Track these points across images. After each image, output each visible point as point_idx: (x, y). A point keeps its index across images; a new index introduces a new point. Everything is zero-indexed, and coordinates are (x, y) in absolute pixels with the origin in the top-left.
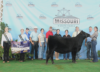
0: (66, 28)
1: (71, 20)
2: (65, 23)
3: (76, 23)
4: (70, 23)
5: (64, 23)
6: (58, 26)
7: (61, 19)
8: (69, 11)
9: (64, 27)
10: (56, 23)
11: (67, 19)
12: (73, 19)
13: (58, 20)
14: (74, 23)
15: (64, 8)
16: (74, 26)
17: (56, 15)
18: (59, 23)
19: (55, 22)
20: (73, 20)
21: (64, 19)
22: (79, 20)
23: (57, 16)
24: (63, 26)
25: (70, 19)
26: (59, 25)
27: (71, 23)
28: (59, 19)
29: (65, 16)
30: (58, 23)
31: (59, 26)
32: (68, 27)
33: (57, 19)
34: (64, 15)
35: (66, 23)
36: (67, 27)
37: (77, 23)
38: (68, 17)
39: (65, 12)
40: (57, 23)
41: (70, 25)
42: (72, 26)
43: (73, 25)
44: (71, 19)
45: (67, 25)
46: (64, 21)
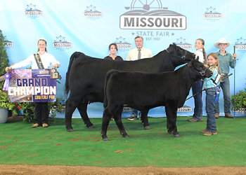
0: (152, 39)
1: (164, 19)
3: (177, 26)
4: (162, 27)
5: (147, 27)
6: (133, 34)
7: (140, 17)
9: (148, 37)
10: (127, 27)
11: (155, 17)
12: (171, 17)
13: (132, 19)
14: (173, 26)
16: (173, 34)
17: (127, 8)
18: (135, 27)
19: (125, 25)
20: (169, 19)
21: (147, 17)
22: (184, 18)
23: (130, 10)
24: (145, 33)
25: (162, 18)
27: (165, 25)
28: (135, 17)
29: (151, 10)
30: (131, 27)
31: (136, 34)
32: (158, 36)
33: (129, 17)
35: (153, 25)
36: (155, 36)
37: (181, 26)
38: (156, 11)
40: (129, 25)
41: (163, 31)
42: (167, 34)
43: (170, 32)
44: (165, 17)
45: (155, 32)
46: (148, 23)
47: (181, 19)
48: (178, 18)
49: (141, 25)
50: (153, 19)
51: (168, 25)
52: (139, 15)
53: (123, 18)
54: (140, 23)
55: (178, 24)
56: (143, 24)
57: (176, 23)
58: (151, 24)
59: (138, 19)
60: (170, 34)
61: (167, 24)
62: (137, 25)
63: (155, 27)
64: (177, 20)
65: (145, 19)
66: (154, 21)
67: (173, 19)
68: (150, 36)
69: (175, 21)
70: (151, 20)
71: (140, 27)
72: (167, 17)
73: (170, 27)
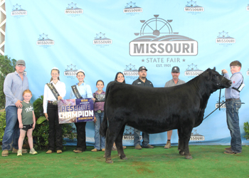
0: (163, 65)
1: (175, 45)
2: (159, 52)
3: (188, 52)
4: (173, 53)
5: (157, 53)
6: (143, 61)
7: (150, 43)
8: (171, 21)
9: (158, 63)
10: (137, 54)
11: (165, 43)
12: (182, 43)
13: (142, 45)
14: (184, 52)
15: (158, 16)
16: (184, 60)
17: (136, 34)
18: (145, 54)
19: (135, 52)
20: (180, 45)
21: (157, 43)
22: (195, 43)
23: (139, 36)
24: (155, 60)
25: (173, 43)
26: (145, 58)
27: (176, 51)
28: (145, 43)
29: (161, 35)
30: (141, 54)
31: (146, 61)
32: (169, 63)
33: (139, 43)
34: (157, 32)
35: (163, 51)
36: (165, 62)
37: (192, 52)
38: (167, 36)
39: (160, 24)
40: (139, 52)
41: (173, 58)
42: (178, 60)
43: (181, 58)
44: (175, 42)
45: (165, 58)
46: (158, 49)
47: (192, 44)
48: (190, 43)
49: (151, 52)
50: (163, 45)
51: (179, 51)
52: (149, 40)
53: (132, 44)
54: (150, 49)
55: (190, 50)
56: (153, 50)
57: (187, 49)
58: (161, 50)
59: (147, 45)
60: (181, 60)
61: (177, 50)
62: (147, 52)
63: (165, 53)
64: (188, 45)
65: (155, 45)
66: (164, 47)
67: (184, 45)
68: (160, 63)
69: (186, 46)
70: (161, 46)
71: (150, 54)
72: (177, 43)
73: (181, 53)
